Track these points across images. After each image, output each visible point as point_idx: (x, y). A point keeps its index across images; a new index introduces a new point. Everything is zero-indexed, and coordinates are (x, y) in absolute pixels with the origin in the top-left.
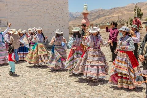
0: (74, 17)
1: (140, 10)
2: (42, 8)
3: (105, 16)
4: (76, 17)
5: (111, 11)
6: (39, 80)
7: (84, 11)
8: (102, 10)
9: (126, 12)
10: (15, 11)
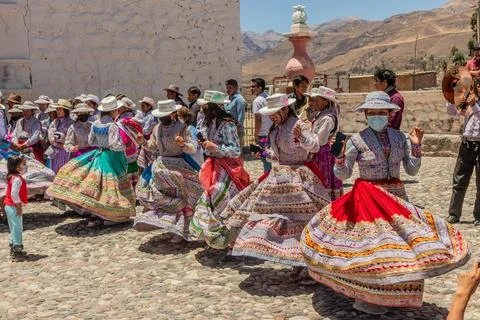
0: (258, 49)
2: (147, 22)
3: (366, 43)
4: (265, 48)
5: (390, 27)
6: (145, 272)
7: (295, 29)
9: (442, 30)
10: (56, 35)
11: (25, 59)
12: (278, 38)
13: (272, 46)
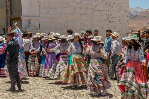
2: (89, 3)
4: (135, 15)
10: (51, 7)
11: (38, 17)
12: (142, 11)
13: (138, 14)
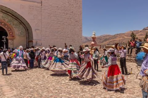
0: (88, 40)
1: (135, 35)
3: (110, 39)
5: (115, 36)
7: (93, 36)
8: (108, 35)
9: (126, 37)
11: (40, 40)
